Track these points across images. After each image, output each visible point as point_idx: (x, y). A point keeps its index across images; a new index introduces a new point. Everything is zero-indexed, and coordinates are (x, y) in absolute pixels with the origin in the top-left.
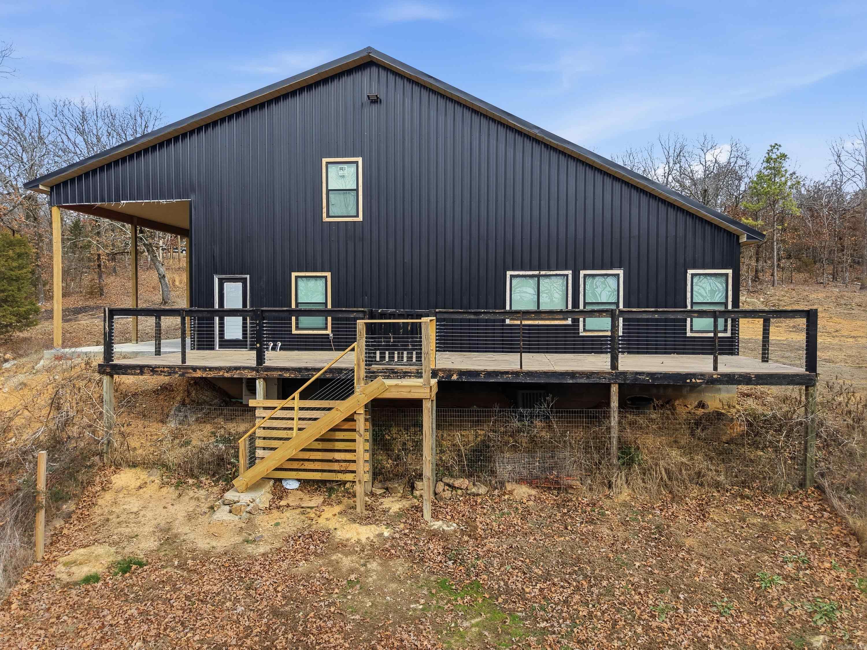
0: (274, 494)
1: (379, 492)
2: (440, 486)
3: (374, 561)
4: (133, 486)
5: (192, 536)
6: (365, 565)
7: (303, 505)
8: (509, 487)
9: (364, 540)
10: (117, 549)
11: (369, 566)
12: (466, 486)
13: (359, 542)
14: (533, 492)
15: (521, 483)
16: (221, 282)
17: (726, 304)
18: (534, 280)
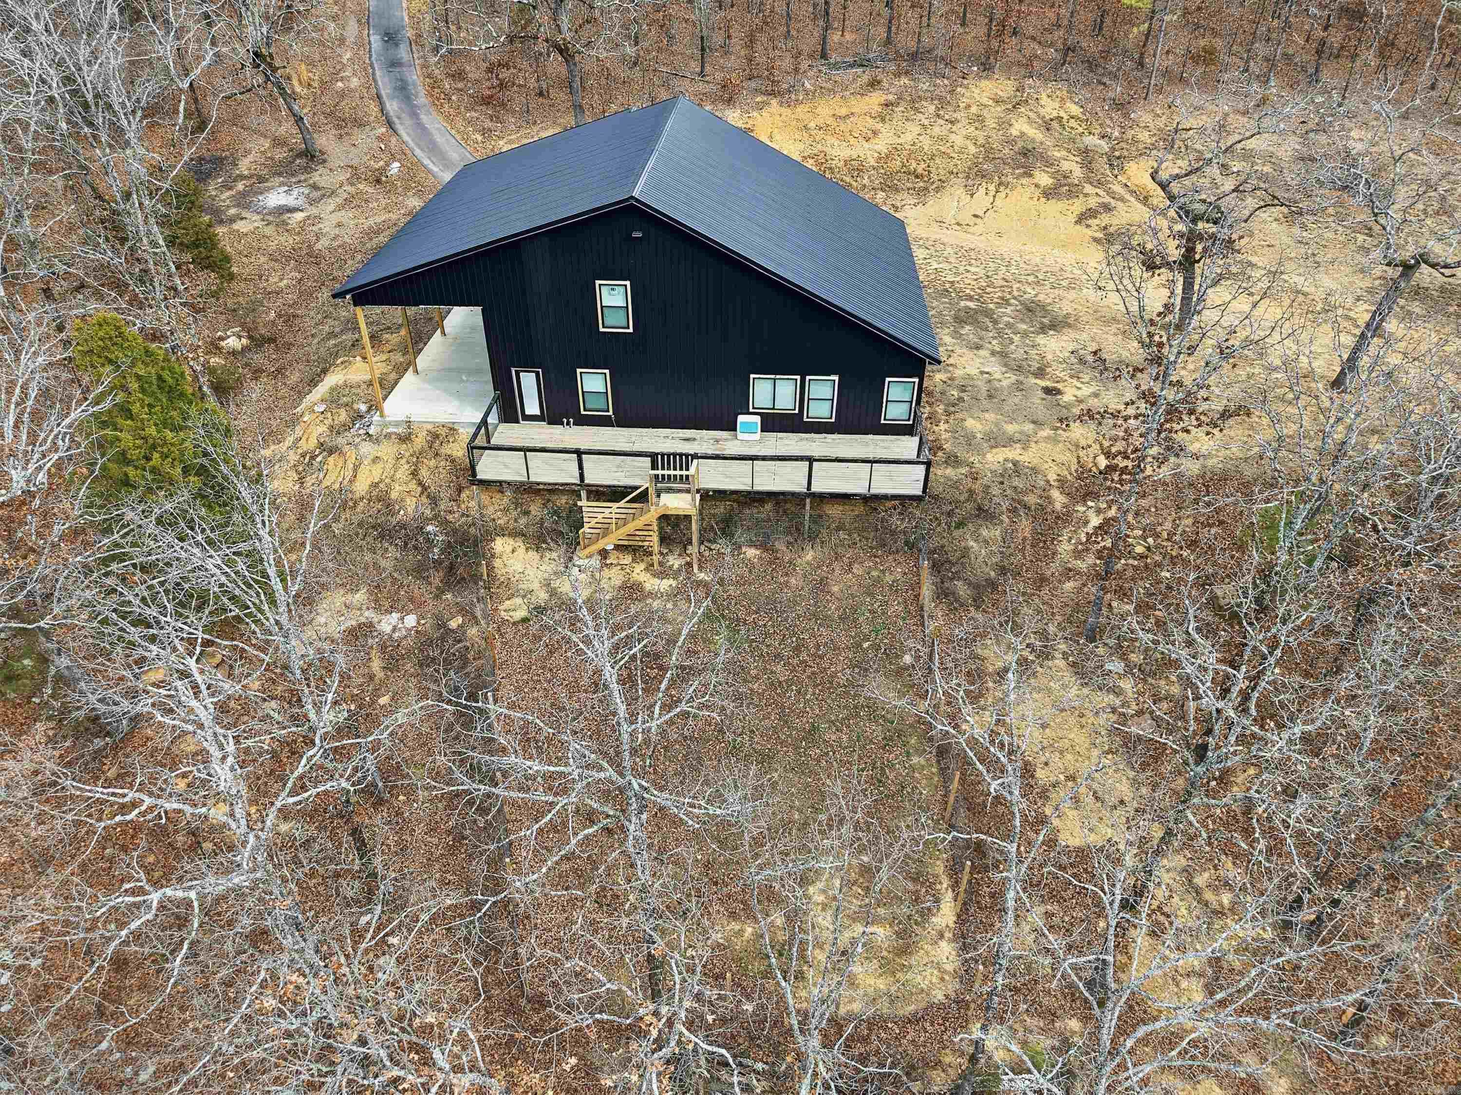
0: (601, 555)
1: (665, 551)
2: (703, 547)
3: (670, 603)
4: (509, 549)
5: (564, 589)
6: (665, 606)
7: (621, 563)
8: (744, 549)
9: (662, 590)
10: (526, 600)
11: (667, 606)
13: (659, 591)
14: (758, 552)
15: (750, 546)
16: (517, 373)
17: (911, 402)
18: (771, 382)
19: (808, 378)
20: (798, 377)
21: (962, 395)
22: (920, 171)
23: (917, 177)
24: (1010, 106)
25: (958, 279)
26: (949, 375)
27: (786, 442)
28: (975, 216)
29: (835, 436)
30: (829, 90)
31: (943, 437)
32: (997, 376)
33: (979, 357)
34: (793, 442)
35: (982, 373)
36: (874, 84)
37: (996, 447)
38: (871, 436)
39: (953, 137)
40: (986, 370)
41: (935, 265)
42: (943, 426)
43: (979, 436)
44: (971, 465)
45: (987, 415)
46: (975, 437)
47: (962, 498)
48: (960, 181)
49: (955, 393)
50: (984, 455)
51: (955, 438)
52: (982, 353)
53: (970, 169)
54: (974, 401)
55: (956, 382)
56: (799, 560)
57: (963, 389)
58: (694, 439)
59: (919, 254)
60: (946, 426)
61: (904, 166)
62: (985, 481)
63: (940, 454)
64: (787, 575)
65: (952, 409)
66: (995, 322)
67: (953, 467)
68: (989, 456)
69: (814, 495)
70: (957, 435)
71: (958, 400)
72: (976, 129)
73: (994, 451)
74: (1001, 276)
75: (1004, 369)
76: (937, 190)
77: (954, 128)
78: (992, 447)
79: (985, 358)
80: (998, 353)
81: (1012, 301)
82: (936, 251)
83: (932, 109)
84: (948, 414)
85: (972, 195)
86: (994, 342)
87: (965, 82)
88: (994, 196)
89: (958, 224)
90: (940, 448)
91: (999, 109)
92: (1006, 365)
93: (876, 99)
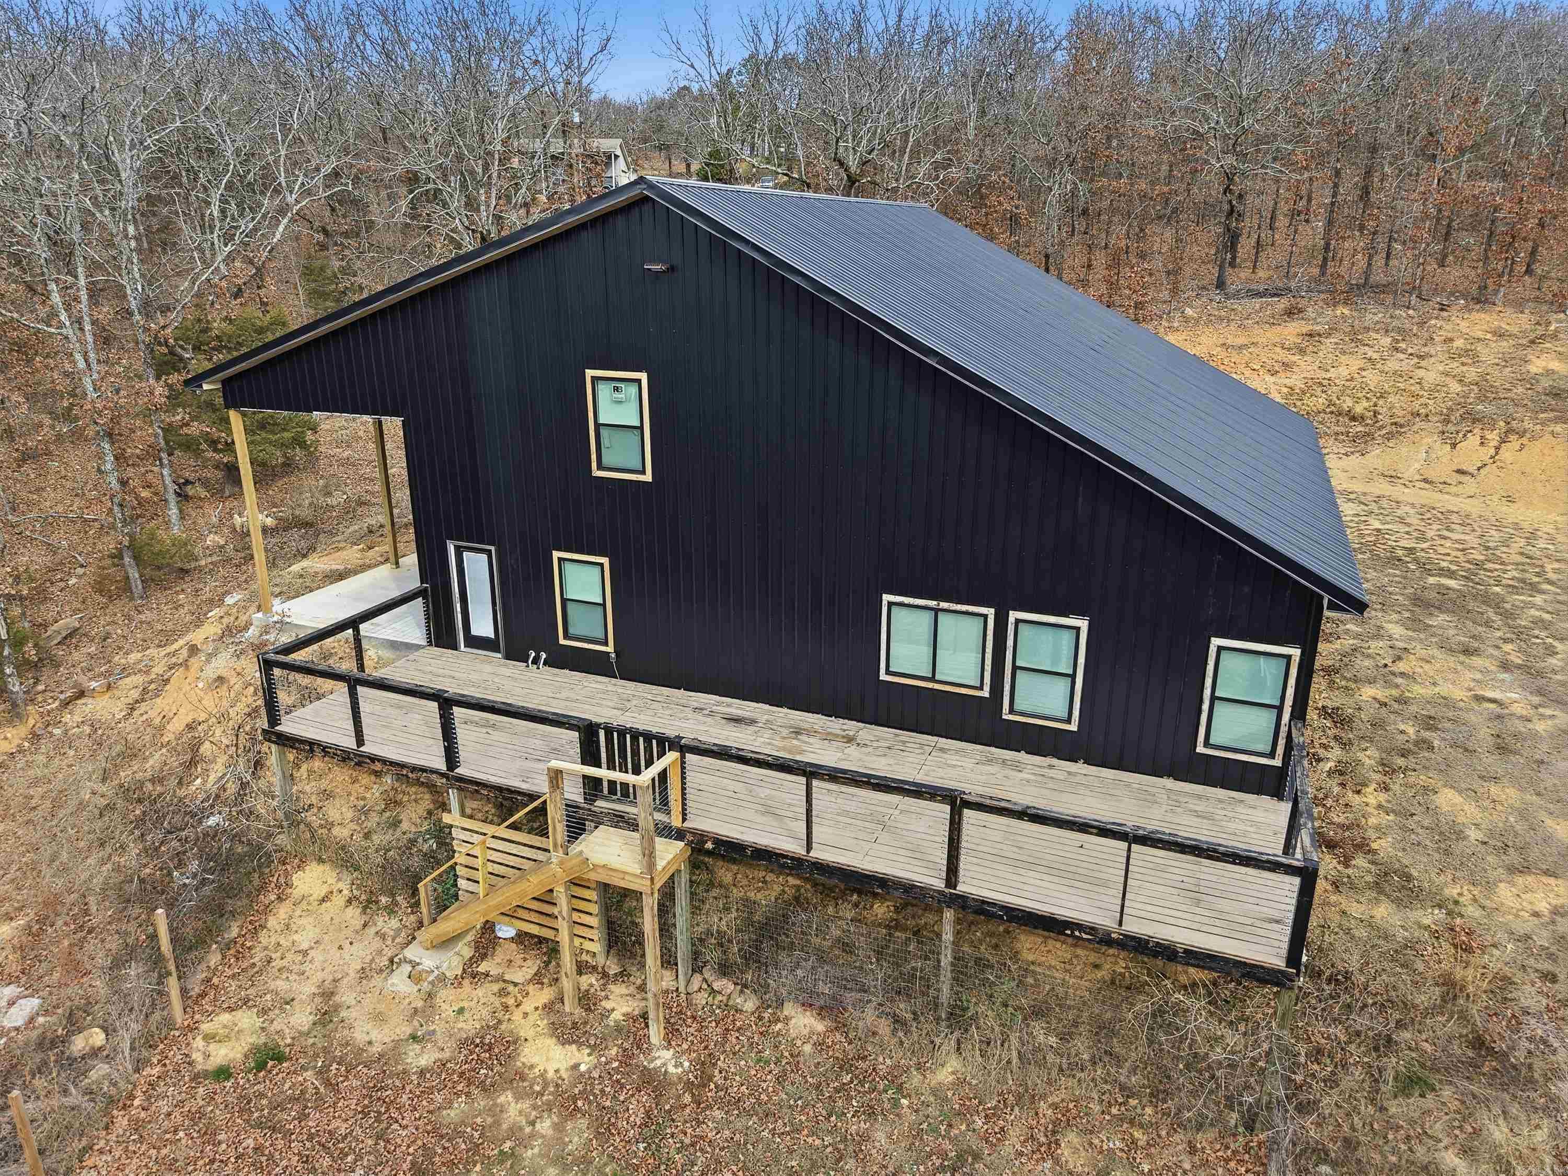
0: (477, 948)
2: (697, 981)
3: (549, 1116)
4: (315, 896)
5: (353, 1014)
6: (532, 1123)
7: (507, 977)
8: (789, 1009)
9: (551, 1074)
10: (263, 1022)
11: (538, 1126)
12: (729, 991)
13: (543, 1075)
14: (820, 1027)
15: (807, 1005)
16: (459, 552)
17: (1280, 709)
18: (927, 617)
19: (1013, 615)
20: (990, 612)
21: (1427, 734)
22: (1359, 409)
23: (1353, 419)
24: (1524, 342)
25: (1425, 546)
26: (1395, 692)
27: (952, 759)
28: (1460, 472)
29: (1080, 767)
30: (1221, 319)
31: (1372, 821)
32: (1517, 709)
33: (1471, 668)
34: (968, 763)
35: (1479, 699)
36: (1291, 313)
37: (1525, 870)
38: (1169, 783)
39: (1421, 373)
40: (1490, 694)
41: (1377, 525)
42: (1372, 796)
43: (1473, 834)
44: (1451, 907)
45: (1494, 789)
46: (1460, 836)
47: (1421, 1000)
48: (1435, 424)
49: (1411, 731)
50: (1490, 886)
51: (1404, 829)
52: (1477, 661)
53: (1450, 409)
54: (1459, 754)
55: (1414, 708)
56: (916, 1078)
57: (1429, 722)
58: (753, 722)
59: (1348, 509)
60: (1383, 797)
61: (1331, 403)
62: (1495, 961)
63: (1360, 861)
64: (871, 1113)
65: (1401, 762)
66: (1507, 615)
67: (1398, 902)
68: (1505, 893)
69: (962, 903)
70: (1411, 823)
71: (1416, 743)
72: (1463, 364)
73: (1520, 880)
74: (1515, 548)
75: (1536, 700)
76: (1389, 436)
77: (1423, 363)
78: (1512, 870)
79: (1485, 671)
80: (1519, 667)
81: (1546, 587)
82: (1381, 508)
83: (1387, 341)
84: (1388, 769)
85: (1454, 446)
86: (1508, 647)
87: (1445, 314)
88: (1497, 449)
89: (1425, 481)
90: (1363, 847)
91: (1505, 344)
92: (1540, 692)
93: (1292, 330)
